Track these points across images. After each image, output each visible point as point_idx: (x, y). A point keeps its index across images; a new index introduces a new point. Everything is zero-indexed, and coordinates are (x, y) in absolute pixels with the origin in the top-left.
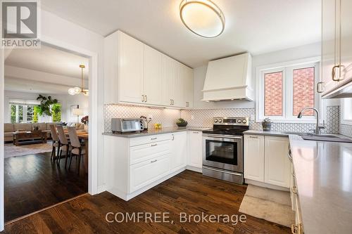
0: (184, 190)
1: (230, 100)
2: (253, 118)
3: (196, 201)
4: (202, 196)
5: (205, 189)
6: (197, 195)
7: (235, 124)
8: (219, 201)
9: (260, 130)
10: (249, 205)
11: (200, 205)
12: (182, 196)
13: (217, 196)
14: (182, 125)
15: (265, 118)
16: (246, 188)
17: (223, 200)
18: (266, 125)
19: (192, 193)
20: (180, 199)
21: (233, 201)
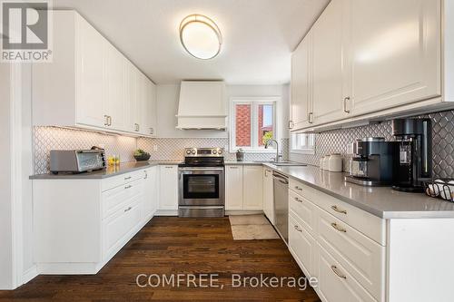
0: (168, 238)
1: (196, 129)
2: (226, 149)
3: (189, 244)
4: (193, 238)
5: (191, 230)
6: (188, 239)
7: (210, 155)
8: (211, 237)
9: (234, 160)
10: (239, 233)
11: (197, 246)
12: (171, 244)
13: (208, 233)
14: (142, 159)
15: (238, 148)
16: (228, 220)
17: (215, 235)
18: (239, 155)
19: (181, 238)
20: (170, 248)
21: (224, 233)
